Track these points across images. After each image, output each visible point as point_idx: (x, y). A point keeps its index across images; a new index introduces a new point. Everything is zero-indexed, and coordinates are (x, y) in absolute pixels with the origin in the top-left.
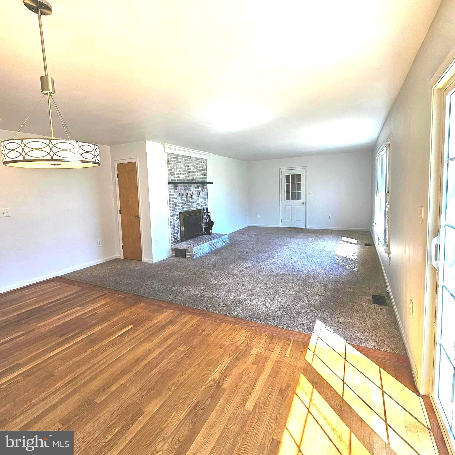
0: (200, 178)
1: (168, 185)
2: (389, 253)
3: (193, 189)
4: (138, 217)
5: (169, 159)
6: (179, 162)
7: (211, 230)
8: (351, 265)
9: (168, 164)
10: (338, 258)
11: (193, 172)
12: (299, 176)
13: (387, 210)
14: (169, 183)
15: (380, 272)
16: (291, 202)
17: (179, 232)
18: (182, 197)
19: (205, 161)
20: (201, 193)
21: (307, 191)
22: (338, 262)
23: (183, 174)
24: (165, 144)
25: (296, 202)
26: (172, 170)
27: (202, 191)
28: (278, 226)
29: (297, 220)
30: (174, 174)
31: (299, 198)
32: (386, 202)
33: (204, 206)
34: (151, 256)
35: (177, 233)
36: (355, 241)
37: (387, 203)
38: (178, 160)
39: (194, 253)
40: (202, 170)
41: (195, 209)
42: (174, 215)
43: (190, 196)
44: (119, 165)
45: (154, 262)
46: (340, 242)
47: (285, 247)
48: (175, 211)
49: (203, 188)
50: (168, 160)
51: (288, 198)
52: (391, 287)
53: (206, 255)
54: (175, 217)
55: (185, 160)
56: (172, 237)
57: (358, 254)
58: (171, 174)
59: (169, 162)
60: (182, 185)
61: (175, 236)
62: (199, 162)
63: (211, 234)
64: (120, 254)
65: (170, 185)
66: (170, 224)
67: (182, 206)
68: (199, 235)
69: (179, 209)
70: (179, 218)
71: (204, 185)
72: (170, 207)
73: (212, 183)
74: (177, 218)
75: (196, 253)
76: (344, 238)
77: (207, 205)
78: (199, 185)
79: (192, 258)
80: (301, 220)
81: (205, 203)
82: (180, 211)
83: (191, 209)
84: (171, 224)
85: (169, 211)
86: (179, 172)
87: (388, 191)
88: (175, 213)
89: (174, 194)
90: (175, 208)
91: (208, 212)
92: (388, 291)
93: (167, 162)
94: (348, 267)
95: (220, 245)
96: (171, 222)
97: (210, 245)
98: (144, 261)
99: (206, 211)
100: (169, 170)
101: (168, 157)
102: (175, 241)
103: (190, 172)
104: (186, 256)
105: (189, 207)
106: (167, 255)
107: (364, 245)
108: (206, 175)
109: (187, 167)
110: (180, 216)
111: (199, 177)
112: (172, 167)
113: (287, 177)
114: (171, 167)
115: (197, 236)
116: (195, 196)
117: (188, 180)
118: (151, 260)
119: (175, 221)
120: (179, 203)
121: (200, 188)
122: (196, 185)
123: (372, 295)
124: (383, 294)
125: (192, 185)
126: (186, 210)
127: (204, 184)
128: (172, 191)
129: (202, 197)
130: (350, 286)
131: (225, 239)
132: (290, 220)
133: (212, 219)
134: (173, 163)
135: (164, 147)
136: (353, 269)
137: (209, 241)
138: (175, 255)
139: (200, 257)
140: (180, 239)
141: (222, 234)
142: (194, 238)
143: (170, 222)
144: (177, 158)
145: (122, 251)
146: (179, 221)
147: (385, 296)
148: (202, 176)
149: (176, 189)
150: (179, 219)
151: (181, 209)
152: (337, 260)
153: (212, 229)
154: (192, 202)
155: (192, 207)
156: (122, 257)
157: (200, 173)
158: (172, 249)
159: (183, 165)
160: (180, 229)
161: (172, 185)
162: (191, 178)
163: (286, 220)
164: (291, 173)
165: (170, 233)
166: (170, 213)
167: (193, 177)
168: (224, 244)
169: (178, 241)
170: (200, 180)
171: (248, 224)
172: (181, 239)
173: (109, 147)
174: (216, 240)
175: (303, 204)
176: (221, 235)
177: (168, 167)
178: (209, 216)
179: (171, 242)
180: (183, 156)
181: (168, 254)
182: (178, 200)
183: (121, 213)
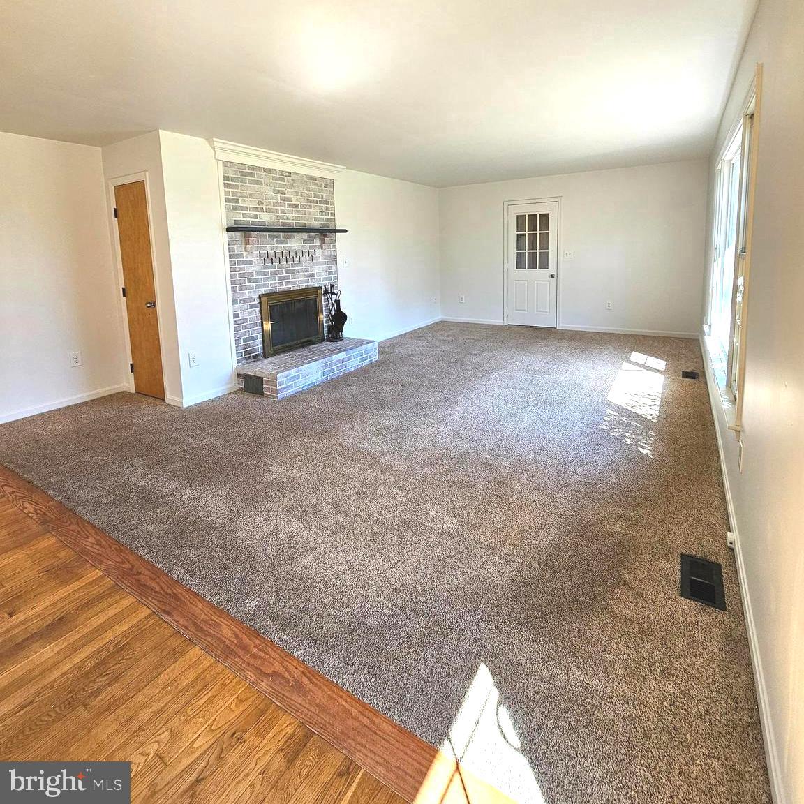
0: (316, 220)
1: (226, 234)
2: (738, 428)
3: (296, 243)
4: (154, 305)
5: (230, 176)
6: (257, 183)
7: (342, 331)
8: (638, 435)
9: (227, 186)
10: (609, 411)
11: (296, 206)
12: (545, 217)
13: (739, 299)
14: (229, 230)
15: (714, 463)
16: (527, 273)
17: (259, 336)
18: (267, 261)
19: (329, 184)
20: (318, 252)
21: (562, 249)
22: (606, 423)
23: (269, 211)
24: (215, 139)
25: (538, 273)
26: (237, 201)
27: (322, 248)
28: (499, 322)
29: (540, 311)
30: (243, 208)
31: (544, 265)
32: (736, 278)
33: (326, 279)
34: (179, 392)
35: (253, 339)
36: (661, 364)
37: (740, 281)
38: (256, 179)
39: (280, 387)
40: (321, 202)
41: (303, 286)
42: (244, 301)
43: (289, 258)
44: (117, 188)
45: (185, 406)
46: (625, 365)
47: (494, 376)
48: (247, 291)
49: (323, 241)
50: (226, 178)
51: (520, 265)
52: (741, 532)
53: (311, 390)
54: (247, 305)
55: (274, 178)
56: (240, 348)
57: (661, 402)
58: (235, 208)
59: (230, 182)
60: (267, 234)
61: (246, 347)
62: (315, 184)
63: (341, 339)
64: (128, 383)
65: (233, 233)
66: (232, 320)
67: (266, 279)
68: (311, 343)
69: (258, 287)
70: (259, 305)
71: (325, 236)
72: (233, 283)
73: (345, 231)
74: (252, 307)
75: (285, 385)
76: (637, 356)
77: (336, 278)
78: (313, 234)
79: (274, 397)
80: (548, 310)
81: (330, 273)
82: (262, 291)
83: (291, 287)
84: (235, 321)
85: (230, 293)
86: (257, 206)
87: (744, 249)
88: (247, 296)
89: (245, 253)
90: (247, 284)
91: (334, 294)
92: (731, 543)
93: (222, 181)
94: (629, 441)
95: (354, 365)
96: (236, 316)
97: (325, 366)
98: (168, 401)
99: (331, 291)
100: (227, 200)
101: (225, 172)
102: (249, 356)
103: (289, 206)
104: (263, 392)
105: (287, 283)
106: (223, 388)
107: (681, 375)
108: (333, 215)
109: (279, 195)
110: (260, 303)
111: (314, 218)
112: (239, 194)
113: (520, 219)
114: (234, 194)
115: (308, 345)
116: (303, 259)
117: (284, 224)
118: (179, 400)
119: (246, 313)
120: (258, 274)
121: (317, 242)
122: (305, 236)
123: (682, 555)
124: (714, 554)
125: (295, 234)
126: (278, 289)
127: (326, 233)
128: (239, 248)
129: (321, 260)
130: (621, 512)
131: (367, 352)
132: (524, 310)
133: (343, 309)
134: (239, 184)
135: (213, 148)
136: (641, 450)
137: (327, 356)
138: (243, 387)
139: (294, 397)
140: (260, 351)
141: (362, 341)
142: (297, 348)
143: (231, 316)
144: (252, 175)
145: (132, 375)
146: (258, 312)
147: (721, 561)
148: (322, 215)
149: (247, 243)
150: (258, 309)
151: (264, 286)
152: (605, 418)
153: (344, 329)
154: (293, 271)
155: (295, 283)
156: (133, 390)
157: (318, 208)
158: (239, 375)
159: (269, 191)
160: (260, 331)
161: (238, 234)
162: (290, 219)
163: (517, 310)
164: (527, 211)
165: (233, 339)
166: (234, 296)
167: (297, 218)
168: (365, 363)
169: (255, 357)
170: (316, 225)
171: (440, 317)
172: (264, 353)
173: (100, 149)
174: (343, 355)
175: (552, 276)
176: (361, 343)
177: (227, 193)
178: (338, 302)
179: (235, 359)
180: (269, 171)
181: (229, 386)
182: (256, 267)
183: (126, 294)
